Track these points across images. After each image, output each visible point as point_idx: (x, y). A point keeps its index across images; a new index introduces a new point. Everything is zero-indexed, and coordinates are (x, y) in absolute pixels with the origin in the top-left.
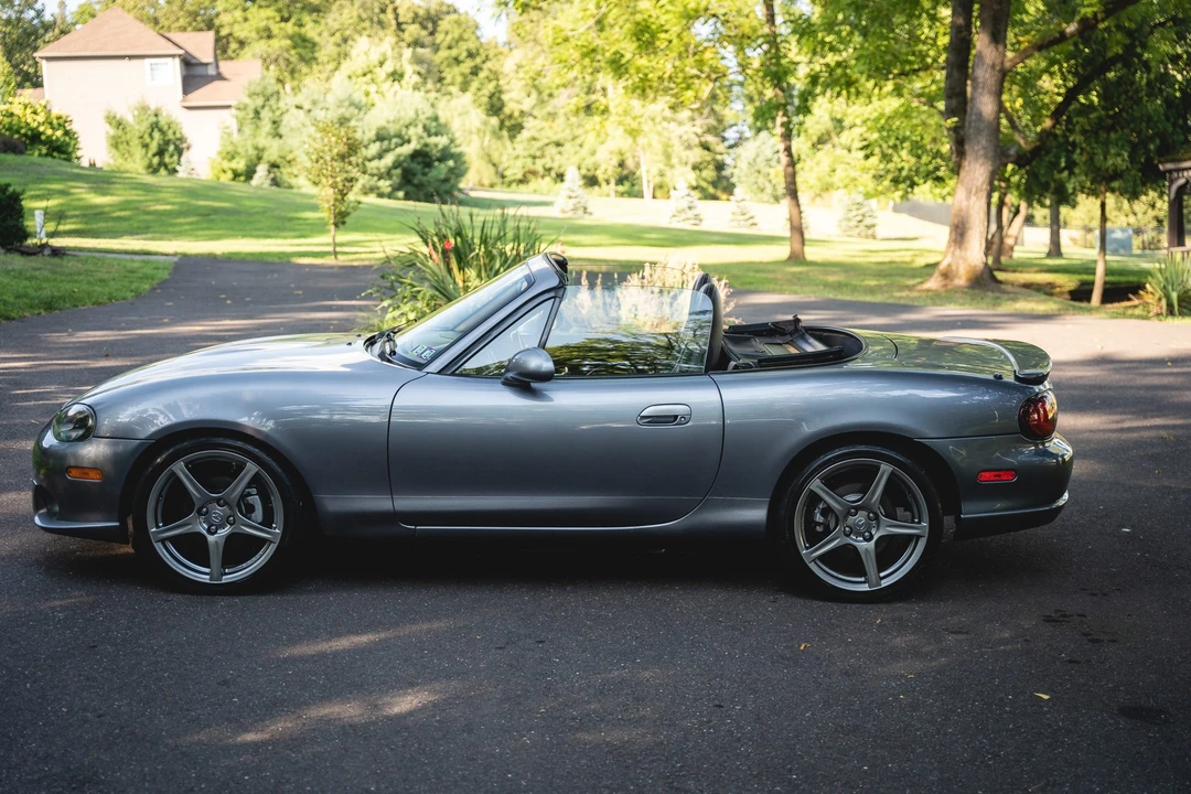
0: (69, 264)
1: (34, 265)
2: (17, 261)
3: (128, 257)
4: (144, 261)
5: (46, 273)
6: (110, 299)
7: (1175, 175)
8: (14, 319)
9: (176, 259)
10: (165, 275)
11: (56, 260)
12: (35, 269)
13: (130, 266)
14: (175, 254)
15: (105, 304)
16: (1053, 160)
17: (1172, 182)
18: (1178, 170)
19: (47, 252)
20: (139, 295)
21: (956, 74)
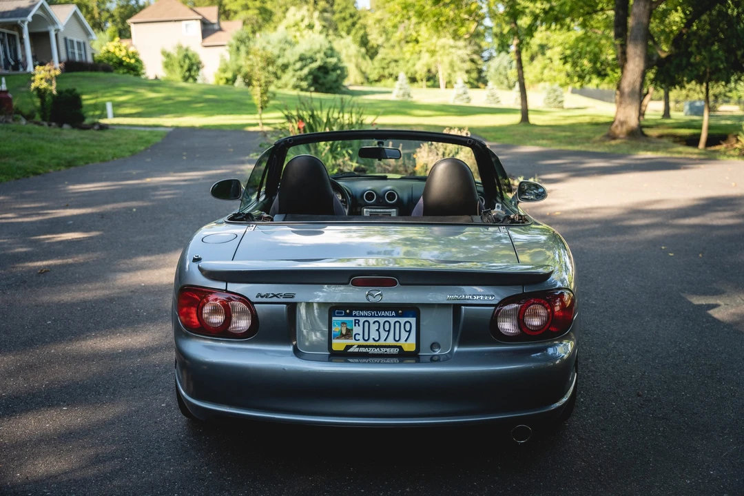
0: (106, 134)
1: (83, 136)
2: (74, 134)
3: (143, 129)
4: (151, 132)
5: (87, 141)
6: (113, 158)
8: (40, 174)
9: (171, 129)
10: (158, 140)
11: (100, 133)
12: (82, 138)
13: (141, 134)
14: (172, 127)
15: (108, 161)
16: (679, 62)
19: (96, 127)
20: (133, 154)
21: (621, 12)
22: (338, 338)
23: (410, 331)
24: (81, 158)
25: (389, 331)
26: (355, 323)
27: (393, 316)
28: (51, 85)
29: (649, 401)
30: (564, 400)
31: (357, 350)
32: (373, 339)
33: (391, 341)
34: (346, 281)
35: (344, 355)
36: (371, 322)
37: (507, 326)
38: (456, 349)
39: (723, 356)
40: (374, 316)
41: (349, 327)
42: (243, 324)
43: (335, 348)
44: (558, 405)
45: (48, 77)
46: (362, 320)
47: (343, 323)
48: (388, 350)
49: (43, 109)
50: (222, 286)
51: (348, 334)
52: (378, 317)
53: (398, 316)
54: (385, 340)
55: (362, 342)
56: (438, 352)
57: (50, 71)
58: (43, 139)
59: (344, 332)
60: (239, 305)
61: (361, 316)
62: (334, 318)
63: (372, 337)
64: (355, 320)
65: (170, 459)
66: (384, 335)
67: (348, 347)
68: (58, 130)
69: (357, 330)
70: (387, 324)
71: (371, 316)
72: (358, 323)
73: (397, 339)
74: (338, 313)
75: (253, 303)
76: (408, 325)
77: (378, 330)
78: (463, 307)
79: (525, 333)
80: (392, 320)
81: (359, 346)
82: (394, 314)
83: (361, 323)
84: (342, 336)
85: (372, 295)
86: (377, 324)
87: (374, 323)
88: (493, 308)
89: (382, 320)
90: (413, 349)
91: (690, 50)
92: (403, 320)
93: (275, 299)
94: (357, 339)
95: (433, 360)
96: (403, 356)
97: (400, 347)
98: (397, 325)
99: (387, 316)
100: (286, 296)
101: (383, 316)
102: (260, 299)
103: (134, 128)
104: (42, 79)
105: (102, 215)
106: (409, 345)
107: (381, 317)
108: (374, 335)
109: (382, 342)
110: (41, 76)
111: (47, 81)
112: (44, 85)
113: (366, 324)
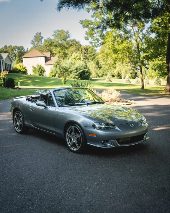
4: (33, 90)
5: (17, 92)
11: (19, 90)
12: (15, 91)
13: (30, 90)
19: (18, 88)
21: (168, 57)
28: (5, 76)
45: (5, 75)
49: (4, 84)
57: (5, 73)
58: (6, 91)
68: (8, 89)
103: (28, 89)
110: (3, 74)
111: (4, 76)
112: (4, 77)
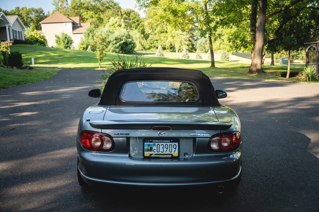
0: (33, 71)
1: (22, 72)
2: (18, 71)
3: (48, 69)
4: (52, 70)
5: (25, 74)
6: (37, 81)
7: (308, 46)
8: (5, 88)
9: (61, 69)
10: (56, 74)
11: (30, 70)
12: (22, 73)
13: (48, 71)
14: (61, 68)
15: (35, 83)
16: (277, 42)
17: (307, 47)
18: (308, 44)
19: (28, 68)
20: (45, 79)
21: (253, 21)
22: (147, 151)
23: (176, 148)
24: (23, 81)
25: (167, 148)
26: (154, 145)
27: (169, 142)
28: (8, 49)
29: (270, 178)
30: (237, 176)
31: (154, 156)
32: (161, 151)
33: (168, 152)
34: (150, 128)
35: (149, 158)
36: (160, 145)
37: (214, 146)
38: (194, 155)
39: (299, 161)
40: (161, 142)
41: (151, 147)
42: (108, 146)
43: (146, 155)
44: (234, 178)
46: (156, 144)
47: (149, 145)
48: (167, 156)
49: (4, 60)
50: (99, 130)
51: (151, 149)
52: (163, 142)
53: (171, 142)
54: (166, 152)
55: (156, 153)
56: (187, 156)
57: (7, 44)
58: (5, 73)
59: (149, 149)
60: (107, 138)
61: (156, 142)
62: (145, 143)
63: (160, 151)
64: (154, 144)
65: (76, 203)
66: (165, 150)
67: (151, 155)
68: (11, 69)
69: (154, 148)
70: (166, 146)
71: (160, 142)
72: (155, 145)
73: (171, 151)
74: (147, 141)
75: (112, 137)
76: (175, 146)
77: (163, 148)
78: (197, 138)
79: (221, 149)
80: (169, 144)
81: (155, 154)
82: (169, 141)
83: (156, 145)
84: (148, 150)
85: (161, 134)
86: (162, 145)
87: (161, 145)
88: (209, 139)
89: (164, 144)
90: (177, 155)
91: (282, 37)
92: (173, 144)
93: (121, 136)
94: (154, 151)
95: (185, 160)
96: (173, 158)
97: (172, 155)
98: (171, 146)
99: (166, 142)
100: (126, 134)
101: (165, 142)
102: (115, 136)
103: (44, 69)
104: (4, 47)
105: (35, 105)
106: (176, 154)
107: (164, 142)
108: (161, 150)
109: (164, 153)
110: (4, 46)
111: (6, 48)
112: (5, 50)
113: (158, 145)
